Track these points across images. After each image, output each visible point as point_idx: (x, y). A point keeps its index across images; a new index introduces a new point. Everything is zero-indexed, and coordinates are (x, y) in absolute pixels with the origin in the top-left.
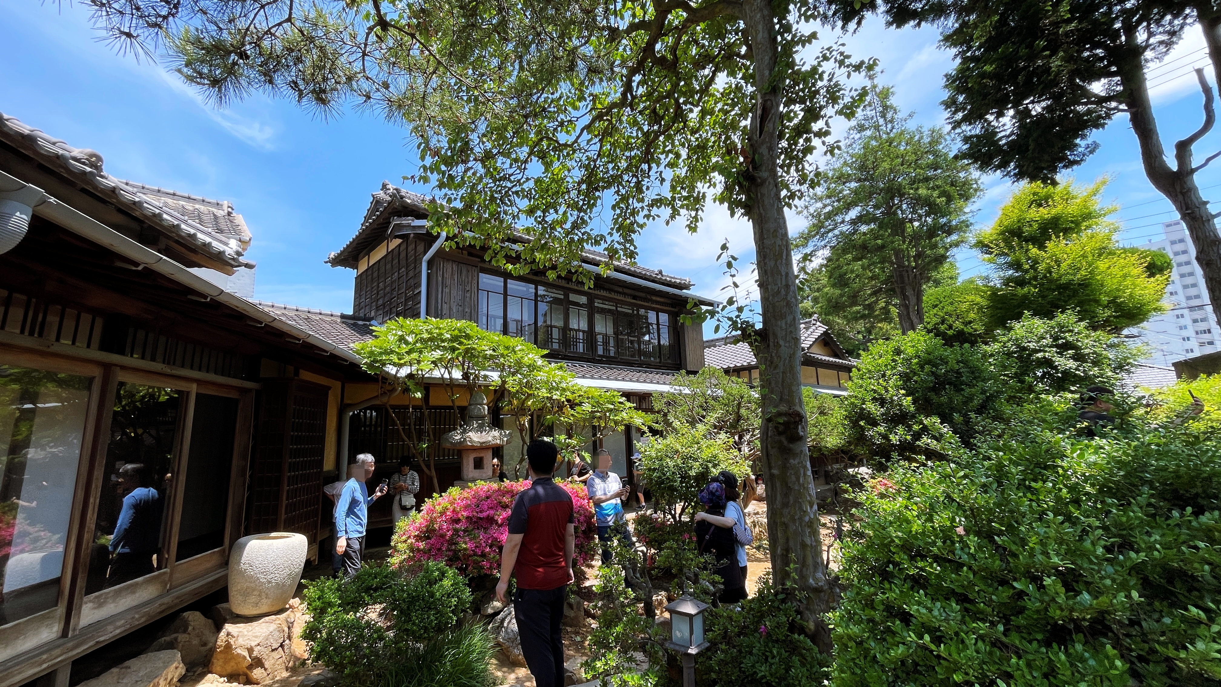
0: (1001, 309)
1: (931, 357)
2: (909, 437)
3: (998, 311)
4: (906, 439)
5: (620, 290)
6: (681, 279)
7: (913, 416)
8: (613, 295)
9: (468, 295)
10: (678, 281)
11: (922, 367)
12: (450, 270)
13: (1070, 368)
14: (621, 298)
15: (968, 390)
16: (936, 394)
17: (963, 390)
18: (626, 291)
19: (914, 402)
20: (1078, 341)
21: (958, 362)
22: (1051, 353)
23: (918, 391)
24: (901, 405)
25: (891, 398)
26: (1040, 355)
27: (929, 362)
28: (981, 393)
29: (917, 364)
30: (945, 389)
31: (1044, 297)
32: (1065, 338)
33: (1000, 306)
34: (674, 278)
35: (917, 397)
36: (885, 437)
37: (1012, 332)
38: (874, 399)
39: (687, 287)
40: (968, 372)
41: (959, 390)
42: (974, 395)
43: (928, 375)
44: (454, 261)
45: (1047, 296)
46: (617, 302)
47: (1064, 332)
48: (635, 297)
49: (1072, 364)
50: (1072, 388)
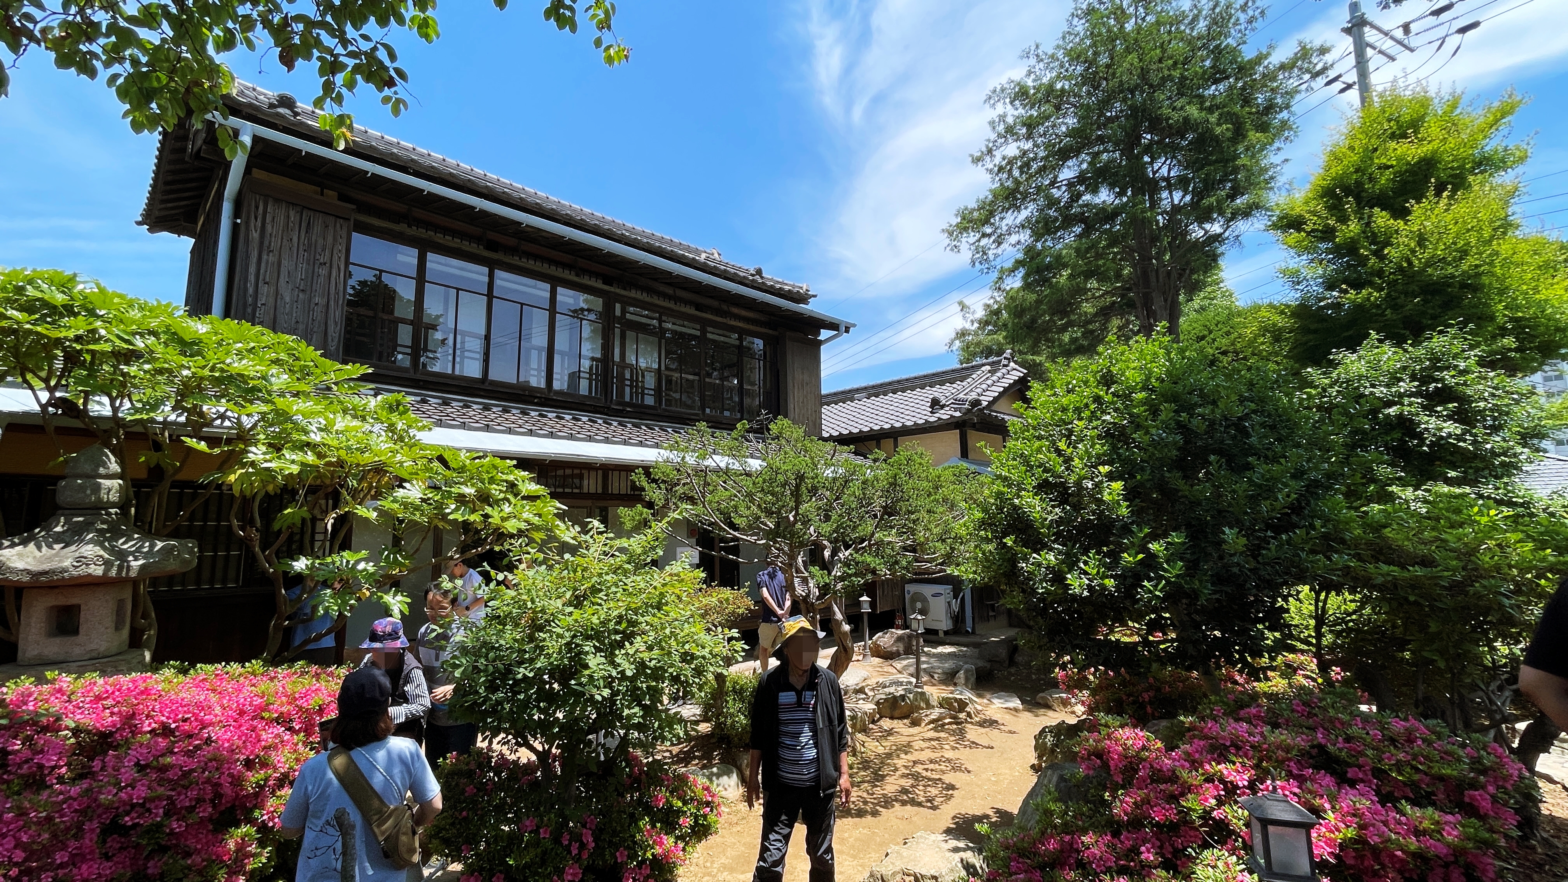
0: (1315, 331)
1: (1179, 388)
2: (1110, 583)
3: (1311, 337)
4: (1103, 587)
5: (670, 291)
6: (793, 286)
7: (1126, 530)
8: (656, 300)
9: (323, 271)
10: (787, 288)
11: (1154, 411)
12: (281, 219)
13: (1450, 435)
14: (671, 305)
15: (1262, 468)
16: (1185, 477)
17: (1249, 467)
18: (680, 293)
19: (1130, 494)
20: (1465, 384)
21: (1242, 400)
22: (1411, 407)
23: (1143, 469)
24: (1100, 502)
25: (1078, 483)
26: (1392, 411)
27: (1173, 398)
28: (1294, 477)
29: (1143, 403)
30: (1207, 463)
31: (1395, 307)
32: (1442, 380)
33: (1313, 326)
34: (778, 282)
35: (1141, 484)
36: (1058, 578)
37: (1341, 369)
38: (1043, 487)
39: (802, 298)
40: (1263, 425)
41: (1239, 468)
42: (1277, 480)
43: (1166, 428)
44: (289, 203)
45: (1402, 306)
46: (663, 313)
47: (1441, 369)
48: (699, 307)
49: (1451, 428)
50: (1452, 474)
